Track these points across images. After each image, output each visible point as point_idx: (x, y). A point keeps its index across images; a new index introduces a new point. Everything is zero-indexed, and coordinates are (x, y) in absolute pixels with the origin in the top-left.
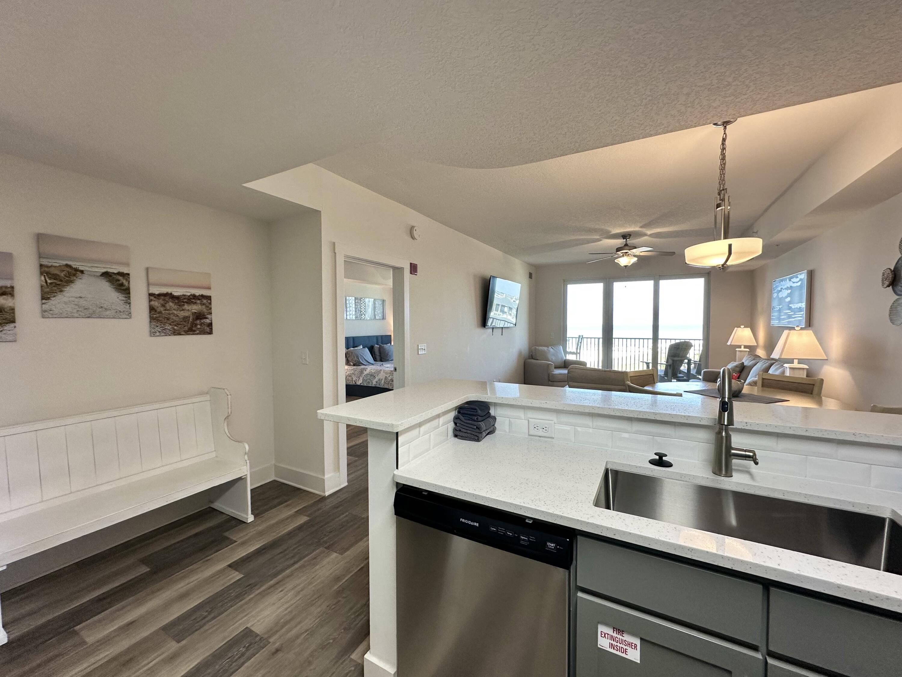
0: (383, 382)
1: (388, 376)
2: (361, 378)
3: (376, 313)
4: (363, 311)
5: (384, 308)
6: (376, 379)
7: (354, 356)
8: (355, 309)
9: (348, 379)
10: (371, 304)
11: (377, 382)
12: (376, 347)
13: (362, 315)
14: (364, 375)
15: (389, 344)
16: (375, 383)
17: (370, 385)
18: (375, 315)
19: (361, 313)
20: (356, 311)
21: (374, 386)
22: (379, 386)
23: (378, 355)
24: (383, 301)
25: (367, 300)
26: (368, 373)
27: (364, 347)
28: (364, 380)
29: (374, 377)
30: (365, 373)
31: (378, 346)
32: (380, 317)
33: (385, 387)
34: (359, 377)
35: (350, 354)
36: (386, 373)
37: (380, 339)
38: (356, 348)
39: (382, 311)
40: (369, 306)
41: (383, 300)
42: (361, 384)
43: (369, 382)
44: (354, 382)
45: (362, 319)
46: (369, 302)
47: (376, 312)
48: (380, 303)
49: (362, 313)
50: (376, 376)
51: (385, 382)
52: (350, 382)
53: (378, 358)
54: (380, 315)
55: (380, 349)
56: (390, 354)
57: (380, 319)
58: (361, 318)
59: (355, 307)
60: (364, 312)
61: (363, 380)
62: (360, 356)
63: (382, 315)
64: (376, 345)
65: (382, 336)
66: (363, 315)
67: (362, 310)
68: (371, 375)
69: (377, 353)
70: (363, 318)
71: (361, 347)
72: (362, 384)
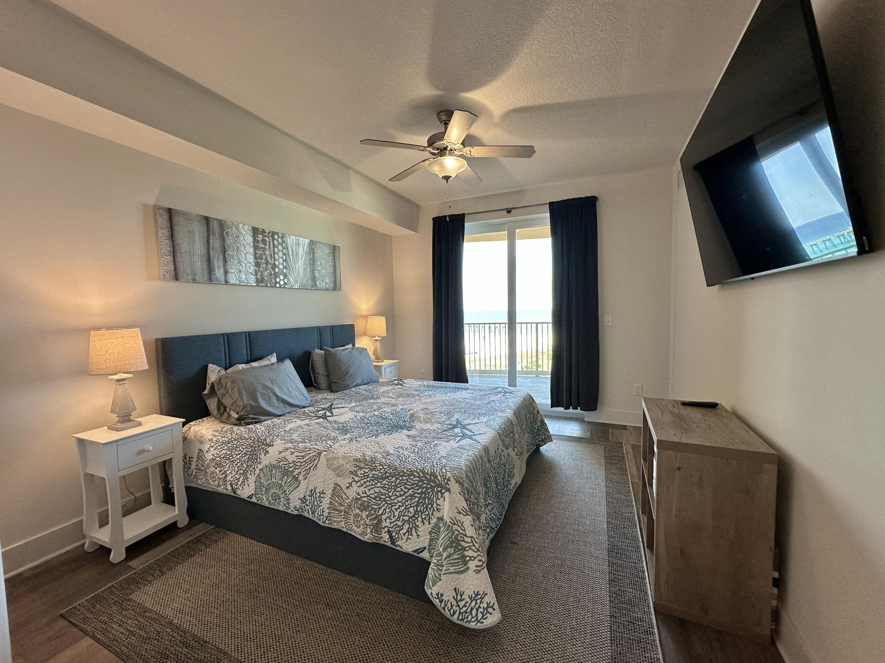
0: (325, 503)
1: (344, 482)
2: (252, 479)
3: (317, 274)
4: (281, 267)
5: (337, 266)
6: (301, 491)
7: (240, 393)
8: (255, 258)
9: (213, 473)
10: (302, 251)
11: (303, 500)
12: (317, 355)
13: (276, 275)
14: (260, 467)
15: (350, 346)
16: (298, 504)
17: (281, 508)
18: (314, 279)
19: (274, 270)
20: (257, 265)
21: (296, 513)
22: (311, 516)
23: (323, 375)
24: (334, 249)
25: (291, 240)
26: (274, 463)
27: (280, 360)
28: (262, 485)
29: (296, 479)
30: (266, 460)
31: (323, 352)
32: (326, 283)
33: (335, 526)
34: (244, 474)
35: (229, 384)
36: (339, 471)
37: (327, 335)
38: (255, 364)
39: (331, 270)
40: (297, 254)
41: (334, 247)
42: (250, 497)
43: (276, 497)
44: (229, 488)
45: (278, 285)
46: (298, 244)
47: (316, 272)
48: (327, 252)
49: (277, 270)
50: (301, 478)
51: (332, 506)
52: (219, 486)
53: (323, 381)
54: (328, 281)
55: (328, 359)
56: (352, 370)
57: (327, 290)
58: (276, 283)
59: (255, 254)
60: (285, 267)
61: (259, 485)
62: (260, 388)
63: (333, 279)
64: (317, 351)
65: (332, 328)
66: (282, 277)
67: (277, 263)
68: (286, 473)
69: (320, 369)
70: (282, 283)
71: (273, 359)
72: (254, 500)
